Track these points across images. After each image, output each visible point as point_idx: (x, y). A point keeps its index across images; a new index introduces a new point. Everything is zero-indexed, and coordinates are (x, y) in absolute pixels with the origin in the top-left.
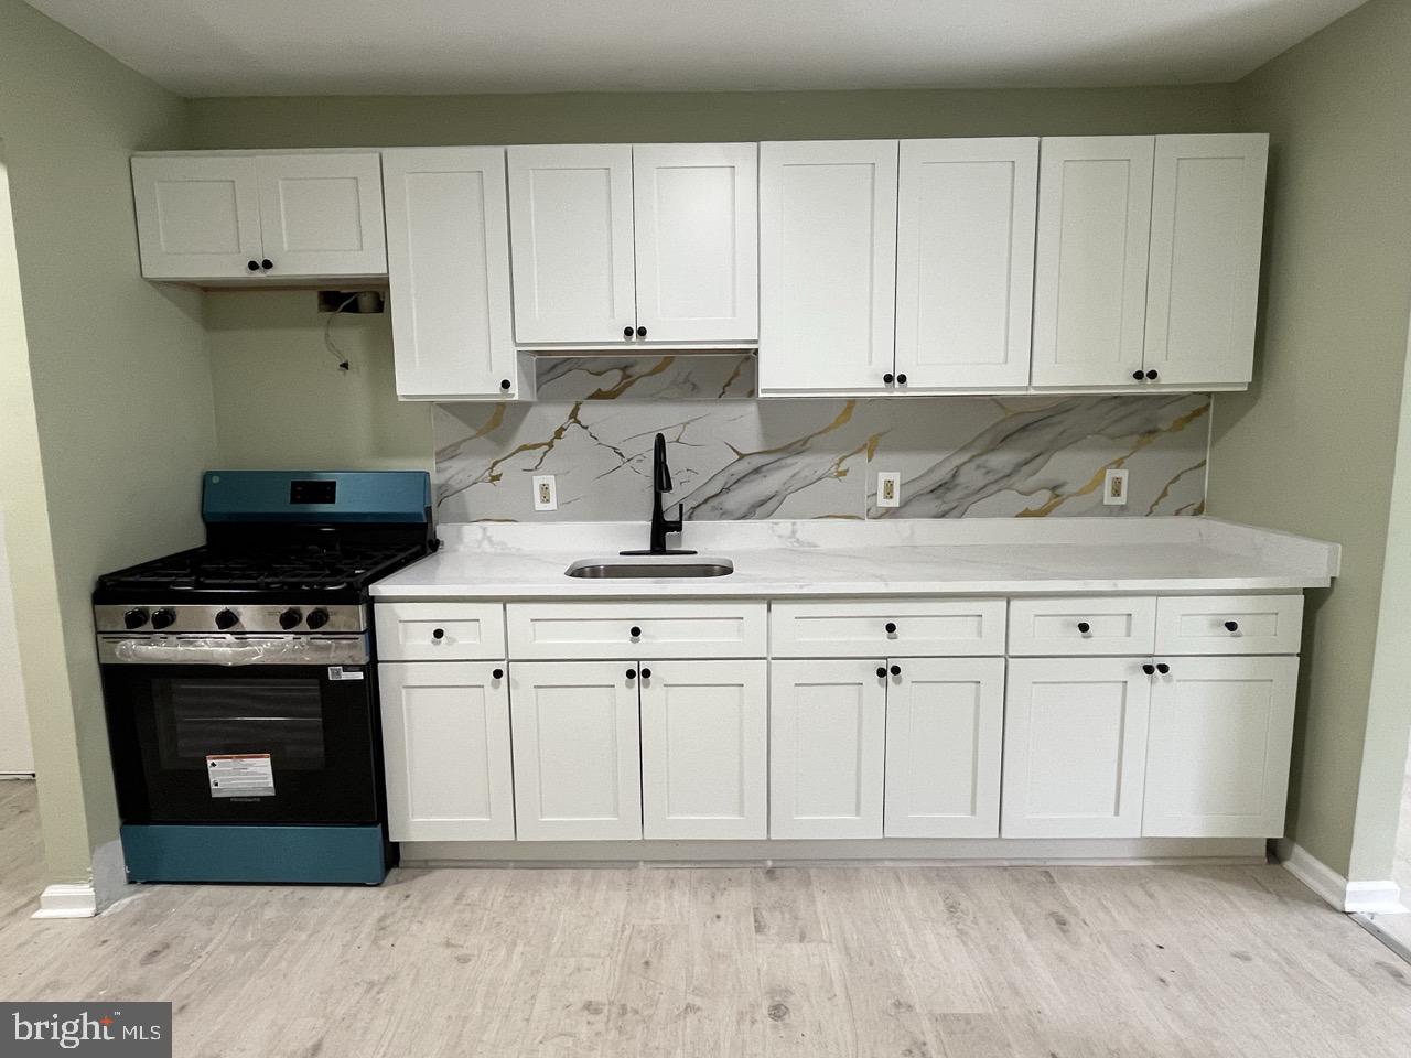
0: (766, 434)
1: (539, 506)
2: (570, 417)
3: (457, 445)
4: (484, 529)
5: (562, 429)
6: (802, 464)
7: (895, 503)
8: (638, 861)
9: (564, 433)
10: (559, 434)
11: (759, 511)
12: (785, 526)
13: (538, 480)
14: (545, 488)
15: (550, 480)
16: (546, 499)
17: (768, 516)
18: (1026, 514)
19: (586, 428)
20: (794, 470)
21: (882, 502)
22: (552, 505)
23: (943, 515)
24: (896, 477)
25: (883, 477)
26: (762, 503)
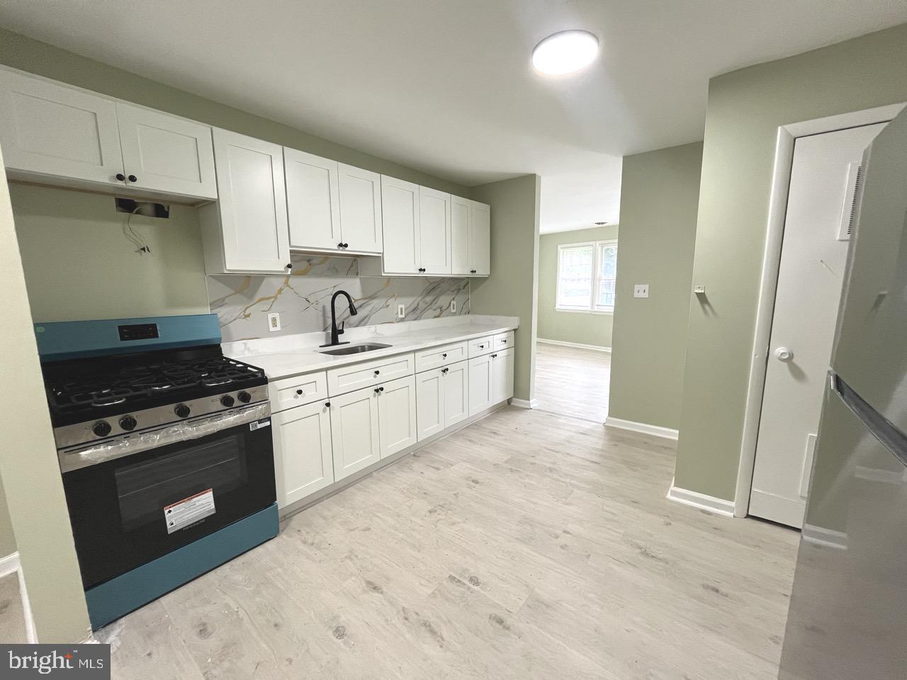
0: (363, 291)
1: (272, 329)
2: (285, 283)
3: (223, 299)
4: (245, 344)
5: (281, 289)
6: (375, 302)
7: (403, 316)
8: (372, 473)
9: (283, 291)
10: (280, 291)
11: (363, 323)
12: (373, 328)
13: (270, 316)
14: (274, 320)
15: (277, 315)
16: (275, 325)
17: (365, 325)
18: (435, 317)
19: (293, 289)
20: (372, 306)
21: (400, 316)
22: (279, 328)
23: (415, 319)
24: (403, 306)
25: (400, 306)
26: (363, 320)
